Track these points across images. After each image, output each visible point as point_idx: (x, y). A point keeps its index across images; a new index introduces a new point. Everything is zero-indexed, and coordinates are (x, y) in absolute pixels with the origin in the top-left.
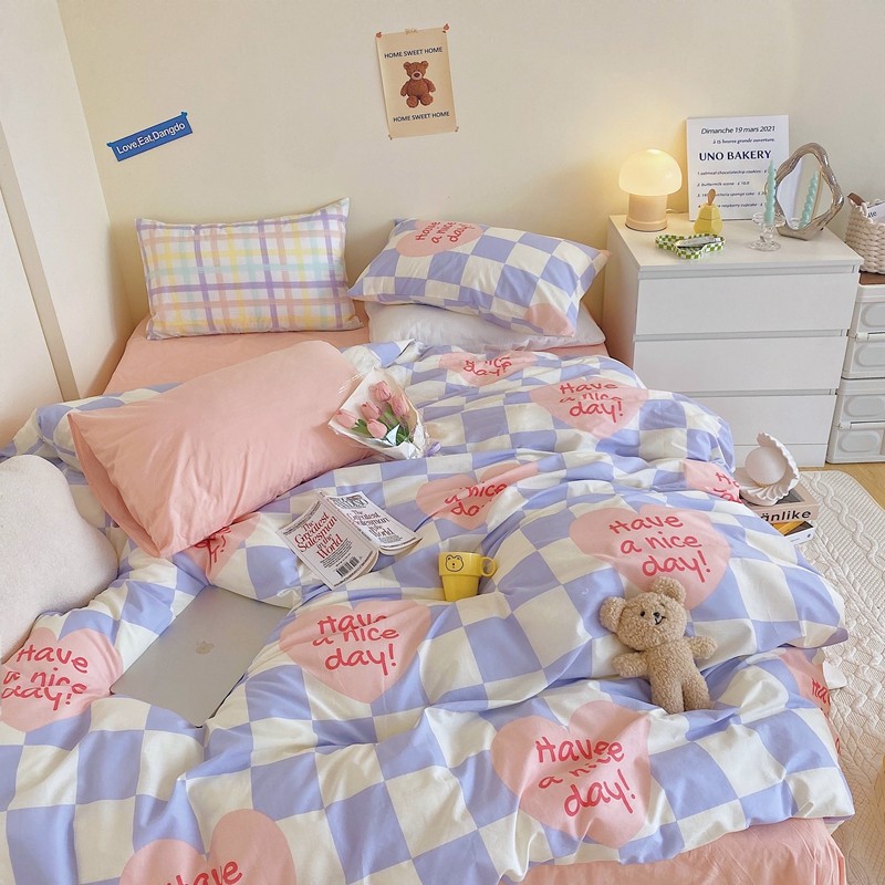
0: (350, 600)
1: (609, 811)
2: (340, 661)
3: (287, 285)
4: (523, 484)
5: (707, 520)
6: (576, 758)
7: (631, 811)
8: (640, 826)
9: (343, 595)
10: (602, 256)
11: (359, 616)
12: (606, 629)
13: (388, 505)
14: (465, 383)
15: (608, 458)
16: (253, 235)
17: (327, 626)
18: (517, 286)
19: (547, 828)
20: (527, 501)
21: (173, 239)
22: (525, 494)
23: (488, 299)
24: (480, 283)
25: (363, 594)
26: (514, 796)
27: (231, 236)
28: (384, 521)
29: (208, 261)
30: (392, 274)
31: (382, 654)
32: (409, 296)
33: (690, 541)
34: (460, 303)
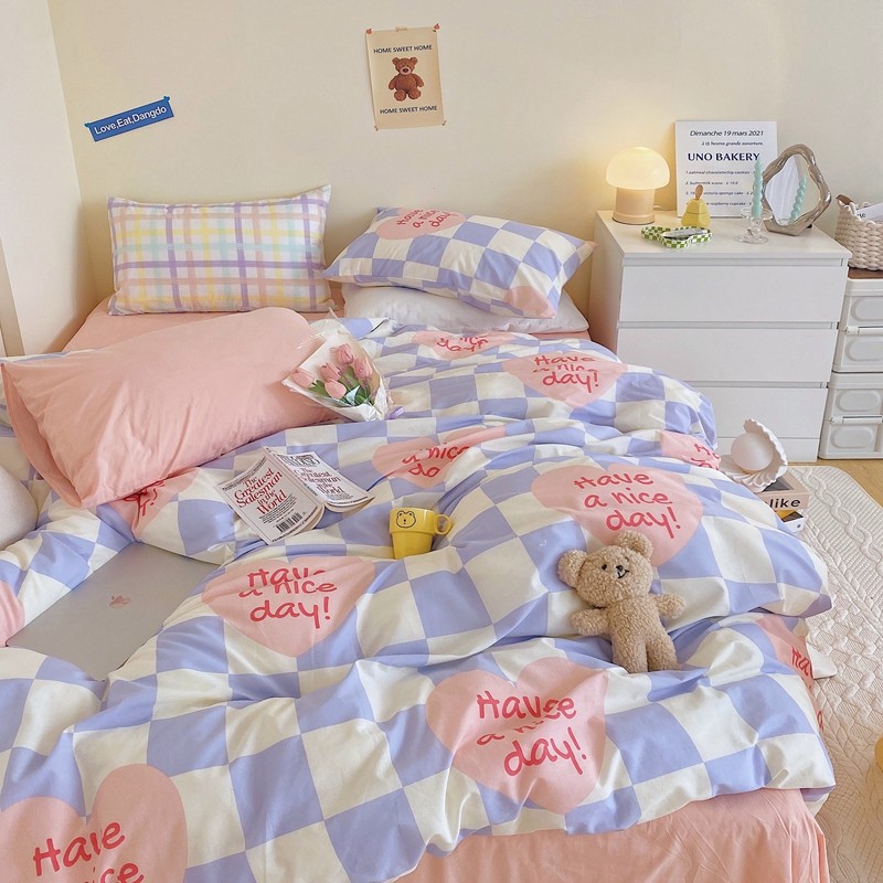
0: (287, 555)
1: (555, 771)
2: (268, 613)
3: (259, 264)
4: (487, 446)
5: (681, 481)
6: (522, 716)
7: (580, 772)
8: (590, 789)
9: (282, 550)
10: (587, 247)
11: (295, 570)
12: (565, 583)
13: (341, 465)
14: (437, 357)
15: (580, 425)
16: (228, 215)
17: (258, 579)
18: (498, 269)
19: (482, 788)
20: (490, 461)
21: (144, 217)
22: (488, 455)
23: (468, 281)
24: (460, 264)
25: (302, 549)
26: (447, 752)
27: (205, 216)
28: (335, 480)
29: (178, 238)
30: (370, 255)
31: (316, 607)
32: (386, 278)
33: (660, 498)
34: (439, 284)
